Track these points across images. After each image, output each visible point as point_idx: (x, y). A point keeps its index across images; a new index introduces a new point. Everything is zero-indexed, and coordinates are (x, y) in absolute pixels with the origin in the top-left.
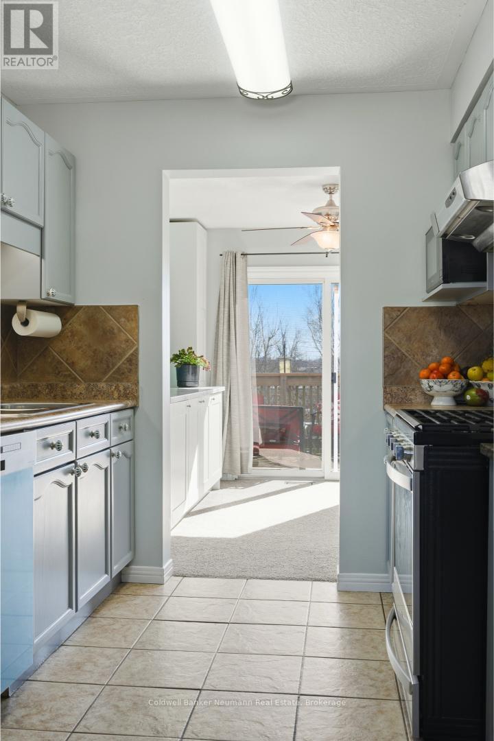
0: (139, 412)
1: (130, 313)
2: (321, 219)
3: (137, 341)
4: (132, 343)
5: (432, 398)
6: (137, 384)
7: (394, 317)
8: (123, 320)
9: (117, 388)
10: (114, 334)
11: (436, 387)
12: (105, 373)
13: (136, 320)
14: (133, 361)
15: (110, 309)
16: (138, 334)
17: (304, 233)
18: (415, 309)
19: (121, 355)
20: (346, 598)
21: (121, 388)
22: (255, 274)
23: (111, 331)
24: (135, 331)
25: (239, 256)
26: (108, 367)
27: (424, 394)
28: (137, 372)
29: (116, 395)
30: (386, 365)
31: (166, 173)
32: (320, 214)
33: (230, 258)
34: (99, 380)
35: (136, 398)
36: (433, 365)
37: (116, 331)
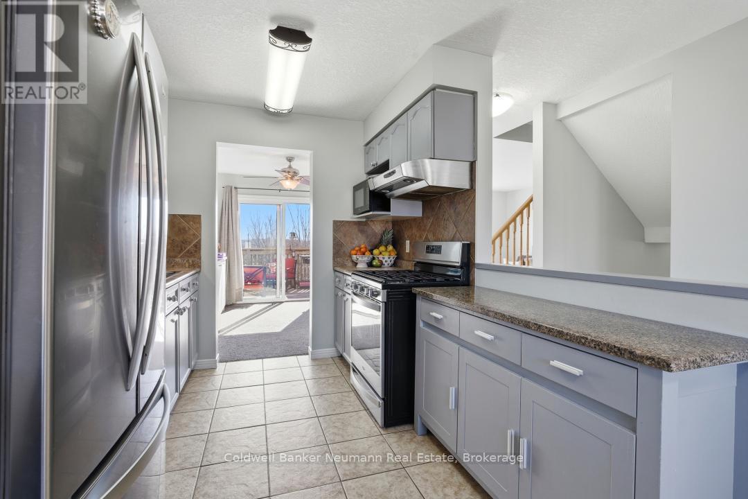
0: (201, 274)
1: (196, 219)
2: (285, 174)
3: (200, 234)
4: (197, 236)
5: (356, 264)
6: (200, 259)
7: (338, 225)
8: (192, 223)
9: (188, 261)
10: (186, 231)
11: (360, 259)
12: (180, 252)
13: (200, 223)
14: (198, 247)
15: (183, 216)
16: (200, 231)
17: (277, 180)
18: (347, 222)
19: (190, 243)
20: (317, 362)
21: (191, 261)
22: (242, 198)
23: (184, 229)
24: (199, 229)
25: (233, 189)
26: (182, 249)
27: (353, 261)
28: (200, 252)
29: (187, 265)
30: (334, 248)
31: (217, 143)
32: (285, 172)
33: (228, 189)
34: (175, 257)
35: (200, 267)
36: (357, 248)
37: (187, 229)
